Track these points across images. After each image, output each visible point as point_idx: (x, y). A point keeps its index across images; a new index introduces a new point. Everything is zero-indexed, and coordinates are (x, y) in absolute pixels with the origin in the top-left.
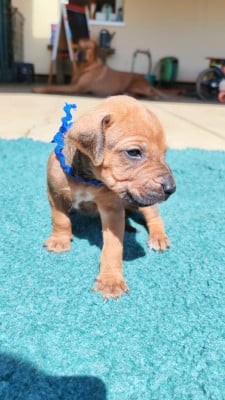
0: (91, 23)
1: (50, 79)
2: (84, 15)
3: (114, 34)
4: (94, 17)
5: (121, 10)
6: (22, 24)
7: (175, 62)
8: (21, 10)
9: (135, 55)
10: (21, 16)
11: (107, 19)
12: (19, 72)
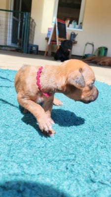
0: (67, 28)
1: (46, 53)
2: (65, 25)
3: (77, 34)
4: (68, 26)
5: (81, 23)
6: (35, 27)
7: (106, 49)
8: (35, 21)
9: (86, 45)
10: (35, 23)
11: (74, 27)
12: (31, 49)
